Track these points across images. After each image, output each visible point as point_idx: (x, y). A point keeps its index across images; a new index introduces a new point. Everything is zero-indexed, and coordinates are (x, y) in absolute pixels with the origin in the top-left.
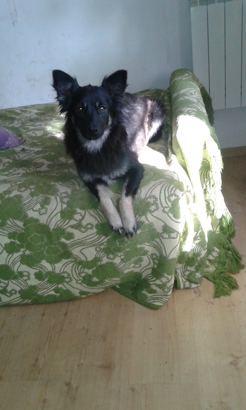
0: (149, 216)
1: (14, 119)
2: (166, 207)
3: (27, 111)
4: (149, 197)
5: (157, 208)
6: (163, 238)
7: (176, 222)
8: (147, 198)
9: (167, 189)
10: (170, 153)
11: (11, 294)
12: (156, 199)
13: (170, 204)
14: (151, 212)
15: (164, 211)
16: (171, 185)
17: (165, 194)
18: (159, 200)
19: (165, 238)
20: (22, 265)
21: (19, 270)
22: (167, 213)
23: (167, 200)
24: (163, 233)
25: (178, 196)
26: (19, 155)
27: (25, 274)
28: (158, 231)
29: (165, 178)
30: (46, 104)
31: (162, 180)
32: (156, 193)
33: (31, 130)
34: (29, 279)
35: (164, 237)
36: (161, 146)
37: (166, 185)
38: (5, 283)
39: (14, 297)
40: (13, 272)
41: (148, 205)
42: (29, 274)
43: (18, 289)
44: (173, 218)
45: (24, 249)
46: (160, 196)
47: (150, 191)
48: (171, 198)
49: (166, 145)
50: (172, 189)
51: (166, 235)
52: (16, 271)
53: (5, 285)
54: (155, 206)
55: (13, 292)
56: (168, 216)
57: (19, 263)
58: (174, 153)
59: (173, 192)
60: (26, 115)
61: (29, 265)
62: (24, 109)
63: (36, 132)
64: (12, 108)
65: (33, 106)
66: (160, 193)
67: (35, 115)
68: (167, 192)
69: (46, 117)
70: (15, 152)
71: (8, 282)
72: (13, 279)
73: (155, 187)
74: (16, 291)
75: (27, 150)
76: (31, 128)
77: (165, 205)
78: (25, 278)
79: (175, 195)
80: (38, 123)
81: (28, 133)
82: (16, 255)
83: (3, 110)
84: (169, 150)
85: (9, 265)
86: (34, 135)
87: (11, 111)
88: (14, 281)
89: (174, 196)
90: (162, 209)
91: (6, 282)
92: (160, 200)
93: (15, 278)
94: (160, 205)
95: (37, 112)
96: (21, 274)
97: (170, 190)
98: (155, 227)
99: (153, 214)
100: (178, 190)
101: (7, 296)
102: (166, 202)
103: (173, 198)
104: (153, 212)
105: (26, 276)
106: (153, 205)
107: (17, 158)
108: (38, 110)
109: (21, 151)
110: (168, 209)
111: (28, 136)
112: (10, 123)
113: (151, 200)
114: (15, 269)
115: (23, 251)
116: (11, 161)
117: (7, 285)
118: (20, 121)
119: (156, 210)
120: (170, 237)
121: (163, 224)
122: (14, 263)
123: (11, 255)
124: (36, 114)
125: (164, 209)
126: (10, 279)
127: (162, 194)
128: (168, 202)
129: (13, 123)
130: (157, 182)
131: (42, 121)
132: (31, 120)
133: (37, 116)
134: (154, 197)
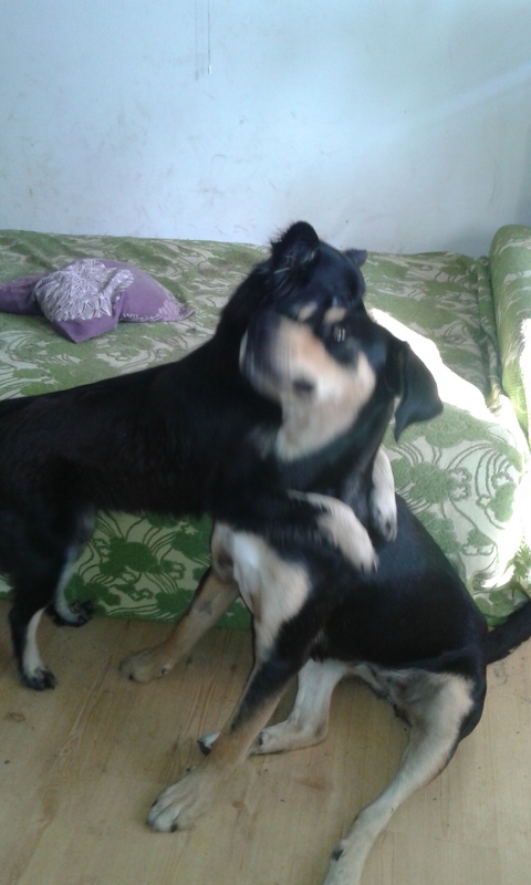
0: (447, 505)
1: (165, 263)
2: (484, 496)
3: (192, 252)
4: (456, 470)
5: (468, 495)
6: (467, 555)
7: (498, 527)
8: (450, 472)
9: (492, 462)
10: (496, 392)
11: (141, 597)
12: (469, 477)
13: (493, 492)
14: (453, 500)
15: (478, 503)
16: (500, 455)
17: (488, 470)
18: (473, 480)
19: (471, 555)
20: (173, 550)
21: (167, 558)
22: (485, 508)
23: (490, 483)
24: (467, 545)
25: (511, 479)
26: (185, 339)
27: (177, 567)
28: (458, 540)
29: (491, 440)
30: (230, 244)
31: (484, 441)
32: (471, 464)
33: (203, 293)
34: (182, 576)
35: (469, 552)
36: (476, 373)
37: (492, 453)
38: (133, 576)
39: (145, 602)
40: (155, 560)
41: (450, 484)
42: (184, 569)
43: (156, 590)
44: (493, 519)
45: (185, 524)
46: (477, 472)
47: (460, 458)
48: (498, 480)
49: (486, 373)
50: (503, 463)
51: (472, 550)
52: (159, 559)
53: (132, 578)
54: (463, 489)
55: (146, 594)
56: (486, 512)
57: (169, 546)
58: (504, 392)
59: (503, 470)
60: (188, 258)
61: (188, 553)
62: (186, 247)
63: (214, 299)
64: (161, 240)
65: (204, 244)
66: (479, 466)
67: (208, 263)
68: (491, 466)
69: (230, 270)
70: (175, 332)
71: (140, 575)
72: (150, 572)
73: (469, 452)
74: (151, 594)
75: (200, 332)
76: (203, 287)
77: (483, 491)
78: (173, 574)
79: (507, 477)
80: (216, 281)
81: (198, 298)
82: (166, 531)
83: (142, 240)
84: (494, 386)
85: (150, 545)
86: (209, 304)
87: (160, 245)
88: (151, 576)
89: (504, 478)
90: (477, 498)
91: (137, 574)
92: (476, 479)
93: (156, 571)
94: (473, 490)
95: (213, 256)
96: (168, 566)
97: (498, 463)
98: (455, 530)
99: (456, 503)
100: (512, 468)
101: (133, 598)
102: (487, 486)
103: (502, 482)
104: (458, 500)
105: (176, 571)
106: (460, 487)
107: (183, 345)
108: (214, 252)
109: (188, 331)
110: (489, 500)
111: (197, 302)
112: (158, 270)
113: (459, 477)
114: (159, 556)
115: (182, 527)
116: (171, 349)
117: (137, 580)
118: (179, 270)
119: (464, 497)
120: (479, 553)
121: (471, 528)
122: (159, 544)
123: (155, 530)
124: (210, 260)
125: (480, 499)
126: (144, 570)
127: (482, 471)
128: (491, 488)
129: (164, 270)
130: (474, 443)
131: (223, 277)
132: (202, 272)
133: (213, 267)
134: (464, 471)
